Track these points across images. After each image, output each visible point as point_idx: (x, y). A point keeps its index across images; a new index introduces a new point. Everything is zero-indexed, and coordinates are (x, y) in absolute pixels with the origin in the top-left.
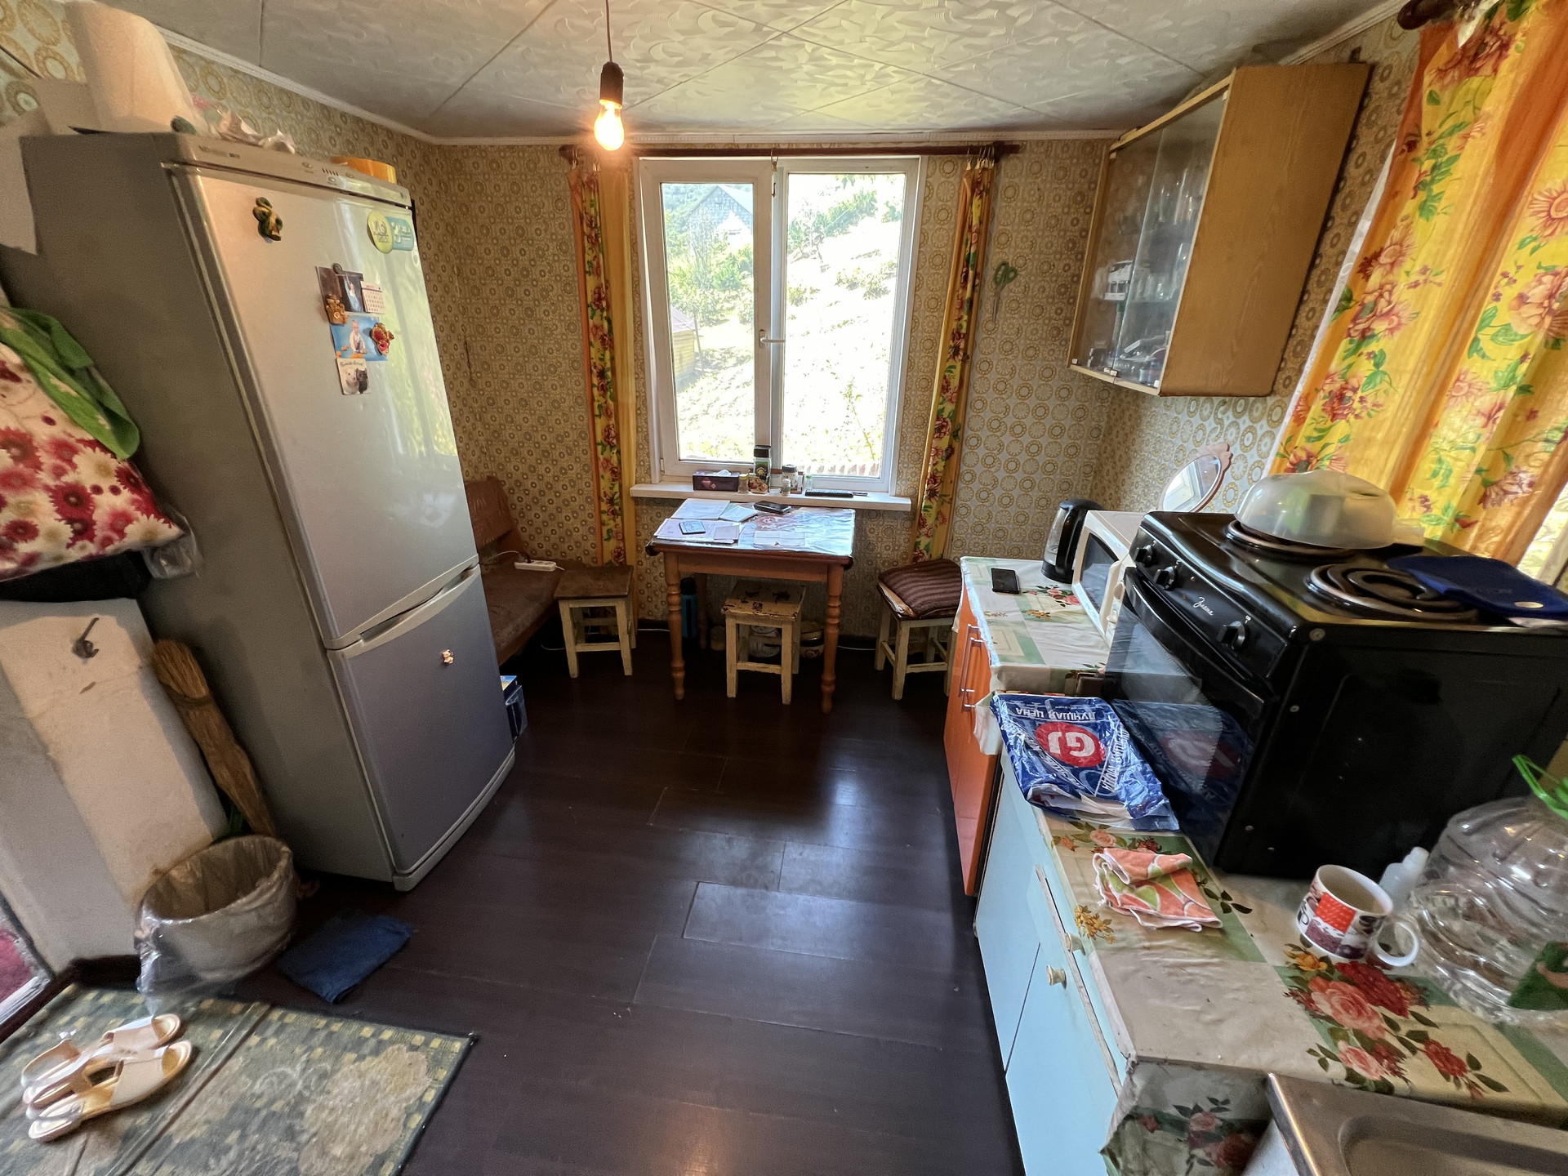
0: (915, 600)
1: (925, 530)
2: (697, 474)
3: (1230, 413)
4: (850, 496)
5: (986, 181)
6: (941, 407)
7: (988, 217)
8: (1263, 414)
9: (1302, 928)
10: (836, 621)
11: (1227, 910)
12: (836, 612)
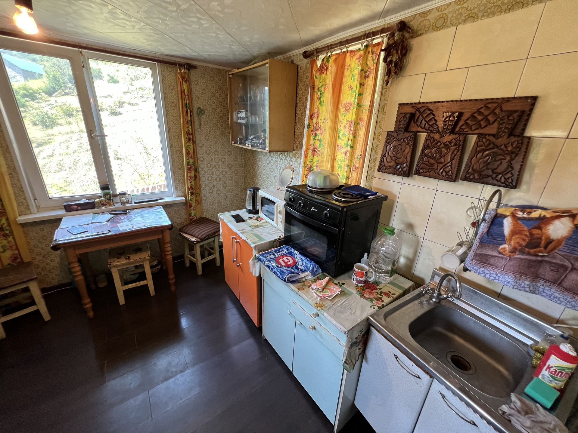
0: (199, 235)
1: (193, 208)
2: (65, 204)
3: (284, 156)
4: (157, 200)
5: (187, 77)
6: (188, 161)
7: (190, 90)
8: (293, 156)
9: (355, 282)
10: (170, 252)
11: (341, 286)
12: (169, 249)
